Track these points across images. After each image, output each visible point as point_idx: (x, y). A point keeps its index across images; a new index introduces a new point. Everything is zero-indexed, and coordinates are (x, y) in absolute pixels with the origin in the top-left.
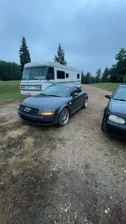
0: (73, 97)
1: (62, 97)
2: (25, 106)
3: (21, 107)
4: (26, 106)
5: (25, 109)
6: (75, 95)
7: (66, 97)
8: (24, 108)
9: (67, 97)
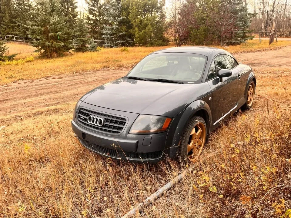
0: (216, 82)
1: (186, 82)
2: (89, 111)
3: (80, 112)
4: (92, 112)
5: (90, 118)
6: (221, 77)
7: (196, 82)
8: (88, 115)
9: (200, 81)
